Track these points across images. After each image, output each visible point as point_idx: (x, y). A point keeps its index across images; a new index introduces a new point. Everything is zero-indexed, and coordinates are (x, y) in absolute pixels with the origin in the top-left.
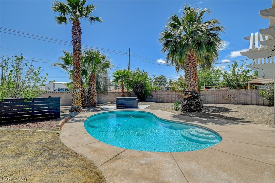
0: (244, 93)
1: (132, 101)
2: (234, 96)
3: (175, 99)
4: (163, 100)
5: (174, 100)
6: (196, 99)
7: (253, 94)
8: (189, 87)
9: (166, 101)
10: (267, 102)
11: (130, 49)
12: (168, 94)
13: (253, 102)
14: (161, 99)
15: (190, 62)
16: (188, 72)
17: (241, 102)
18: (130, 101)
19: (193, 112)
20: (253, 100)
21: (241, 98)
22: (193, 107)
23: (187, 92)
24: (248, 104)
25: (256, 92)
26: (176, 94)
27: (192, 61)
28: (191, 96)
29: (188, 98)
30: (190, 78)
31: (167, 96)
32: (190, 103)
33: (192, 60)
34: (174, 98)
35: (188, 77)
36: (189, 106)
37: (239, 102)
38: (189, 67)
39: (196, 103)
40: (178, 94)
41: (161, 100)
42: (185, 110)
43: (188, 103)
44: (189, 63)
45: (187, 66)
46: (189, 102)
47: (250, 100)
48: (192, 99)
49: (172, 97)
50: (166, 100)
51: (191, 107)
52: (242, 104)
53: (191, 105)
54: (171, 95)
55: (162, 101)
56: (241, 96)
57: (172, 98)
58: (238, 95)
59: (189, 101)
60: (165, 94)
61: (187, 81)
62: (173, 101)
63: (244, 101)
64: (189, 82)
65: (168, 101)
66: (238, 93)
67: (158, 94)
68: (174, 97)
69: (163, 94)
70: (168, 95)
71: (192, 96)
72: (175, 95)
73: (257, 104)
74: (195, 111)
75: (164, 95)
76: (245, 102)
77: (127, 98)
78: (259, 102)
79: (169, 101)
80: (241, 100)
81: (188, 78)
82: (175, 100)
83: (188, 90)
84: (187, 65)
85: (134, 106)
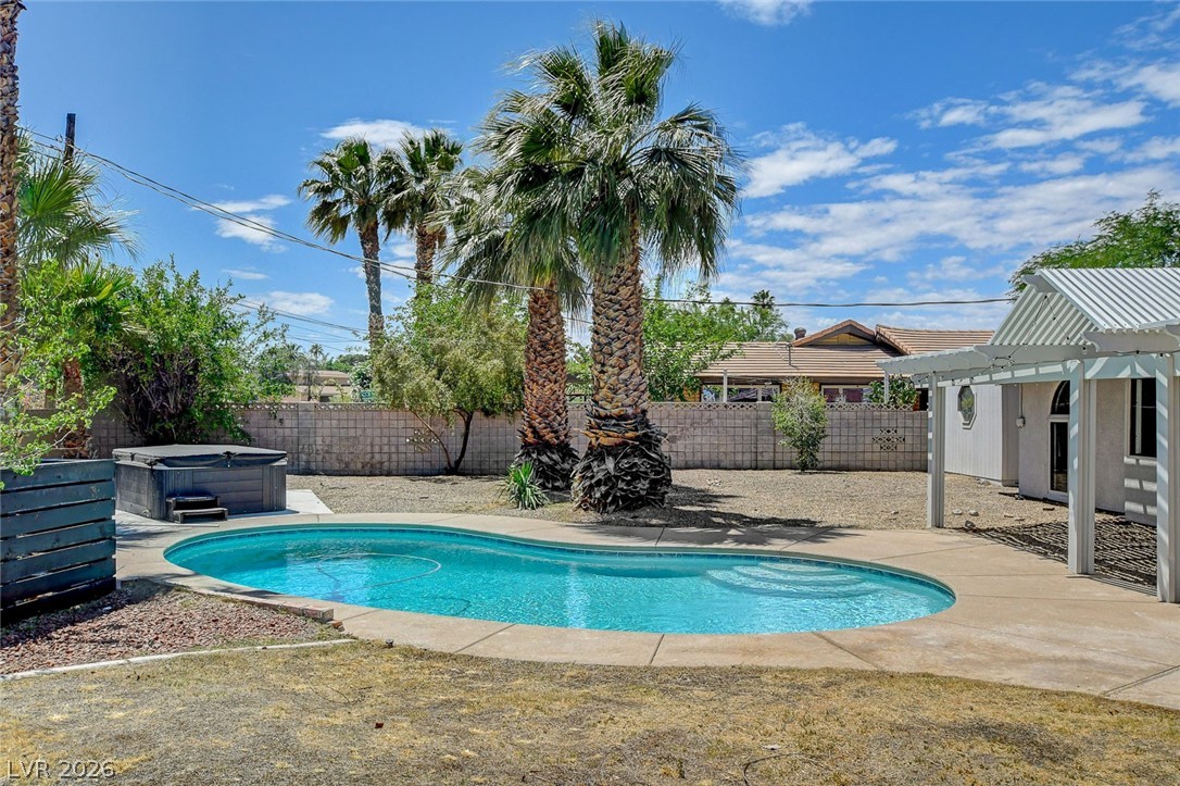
0: (710, 420)
1: (256, 471)
2: (674, 433)
3: (393, 449)
4: (320, 458)
5: (385, 457)
6: (649, 450)
7: (739, 422)
8: (622, 396)
9: (337, 466)
10: (794, 456)
11: (71, 119)
12: (351, 424)
13: (739, 457)
14: (304, 457)
15: (624, 284)
16: (618, 326)
17: (698, 457)
18: (244, 472)
19: (642, 506)
20: (739, 448)
21: (698, 440)
22: (643, 485)
23: (611, 417)
24: (722, 465)
25: (748, 417)
26: (402, 424)
27: (629, 278)
28: (631, 439)
29: (620, 445)
30: (625, 357)
31: (347, 438)
32: (631, 467)
33: (630, 274)
34: (386, 449)
35: (615, 349)
36: (628, 483)
37: (689, 457)
38: (617, 307)
39: (652, 466)
40: (410, 423)
41: (308, 462)
42: (611, 503)
43: (623, 470)
44: (620, 285)
45: (610, 301)
46: (624, 464)
47: (731, 449)
48: (633, 452)
49: (377, 441)
50: (340, 461)
51: (635, 487)
52: (702, 467)
53: (636, 477)
54: (369, 431)
55: (313, 466)
56: (698, 431)
57: (377, 449)
58: (687, 429)
59: (622, 458)
60: (334, 422)
61: (610, 369)
62: (382, 463)
63: (707, 455)
64: (619, 374)
65: (352, 466)
66: (689, 421)
67: (287, 423)
68: (385, 440)
69: (319, 424)
70: (352, 433)
71: (637, 438)
72: (393, 432)
73: (753, 465)
74: (649, 504)
75: (326, 432)
76: (714, 457)
77: (228, 453)
78: (759, 458)
79: (359, 466)
80: (698, 448)
81: (618, 354)
82: (394, 457)
83: (616, 411)
84: (613, 297)
85: (266, 502)
